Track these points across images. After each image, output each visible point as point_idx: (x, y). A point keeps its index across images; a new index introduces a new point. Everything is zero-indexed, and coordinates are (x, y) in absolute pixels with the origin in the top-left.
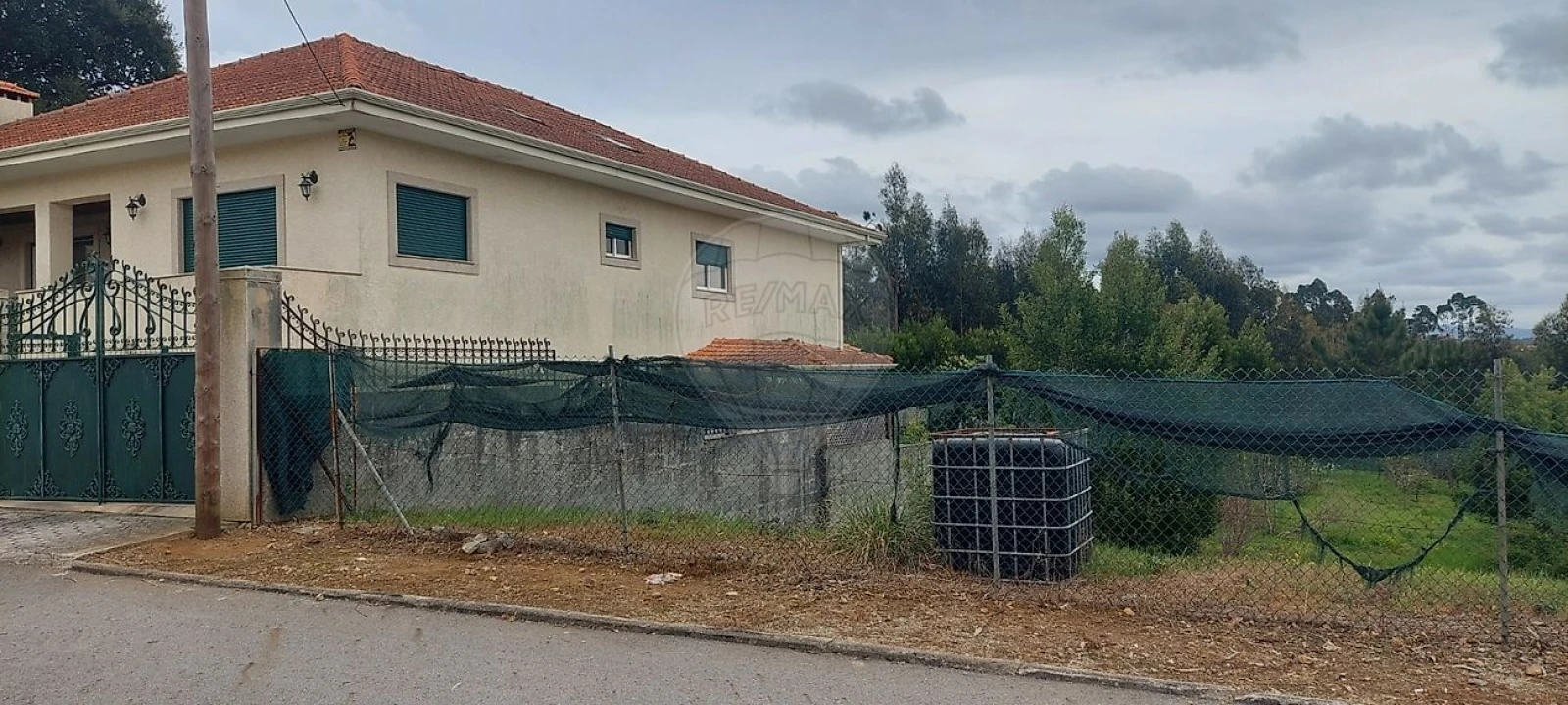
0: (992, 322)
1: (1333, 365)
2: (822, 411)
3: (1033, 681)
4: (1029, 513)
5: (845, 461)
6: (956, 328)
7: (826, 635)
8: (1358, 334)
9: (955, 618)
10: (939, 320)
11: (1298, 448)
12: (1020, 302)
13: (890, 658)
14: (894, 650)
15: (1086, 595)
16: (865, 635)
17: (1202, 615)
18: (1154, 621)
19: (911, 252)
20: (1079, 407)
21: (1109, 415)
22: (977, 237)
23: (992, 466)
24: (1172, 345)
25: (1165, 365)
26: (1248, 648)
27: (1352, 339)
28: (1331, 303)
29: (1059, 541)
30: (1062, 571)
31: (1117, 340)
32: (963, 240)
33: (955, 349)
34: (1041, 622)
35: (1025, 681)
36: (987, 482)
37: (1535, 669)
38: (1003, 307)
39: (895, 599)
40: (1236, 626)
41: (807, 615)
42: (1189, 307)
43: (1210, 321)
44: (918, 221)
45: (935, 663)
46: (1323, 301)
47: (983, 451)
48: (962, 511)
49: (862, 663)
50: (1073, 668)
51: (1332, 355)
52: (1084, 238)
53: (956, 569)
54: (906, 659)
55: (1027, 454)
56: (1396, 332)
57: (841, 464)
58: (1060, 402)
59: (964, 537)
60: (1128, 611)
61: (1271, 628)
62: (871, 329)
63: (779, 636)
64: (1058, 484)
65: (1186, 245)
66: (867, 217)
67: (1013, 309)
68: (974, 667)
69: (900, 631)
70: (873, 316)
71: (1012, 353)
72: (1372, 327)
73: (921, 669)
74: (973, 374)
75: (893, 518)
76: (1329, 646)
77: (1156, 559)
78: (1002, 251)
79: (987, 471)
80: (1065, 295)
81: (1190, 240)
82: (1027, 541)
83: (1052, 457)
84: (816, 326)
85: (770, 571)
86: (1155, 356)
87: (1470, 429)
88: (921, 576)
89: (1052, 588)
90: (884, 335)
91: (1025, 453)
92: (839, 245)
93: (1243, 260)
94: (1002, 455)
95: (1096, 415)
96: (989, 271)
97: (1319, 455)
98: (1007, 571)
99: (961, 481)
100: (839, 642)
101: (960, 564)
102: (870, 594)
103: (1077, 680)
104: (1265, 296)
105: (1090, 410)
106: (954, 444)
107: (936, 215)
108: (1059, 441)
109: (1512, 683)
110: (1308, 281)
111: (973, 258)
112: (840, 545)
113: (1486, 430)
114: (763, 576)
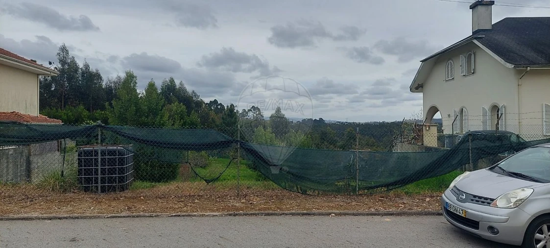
0: (103, 108)
1: (217, 126)
2: (35, 139)
3: (110, 219)
4: (112, 171)
5: (39, 160)
6: (88, 110)
7: (35, 215)
8: (225, 117)
9: (85, 205)
10: (82, 107)
11: (191, 148)
12: (113, 102)
13: (60, 218)
14: (61, 216)
15: (129, 195)
16: (50, 213)
17: (163, 197)
18: (149, 200)
19: (70, 79)
20: (129, 137)
21: (139, 139)
22: (98, 76)
23: (100, 157)
24: (165, 118)
25: (163, 125)
26: (175, 203)
27: (223, 118)
28: (219, 107)
29: (122, 180)
30: (123, 189)
31: (147, 117)
32: (92, 77)
33: (88, 118)
34: (114, 204)
35: (107, 219)
36: (98, 161)
37: (243, 201)
38: (107, 103)
39: (62, 202)
40: (173, 199)
41: (27, 209)
42: (175, 106)
43: (181, 111)
44: (73, 66)
45: (77, 218)
46: (217, 106)
47: (96, 152)
48: (88, 172)
49: (50, 221)
50: (123, 214)
51: (218, 123)
52: (137, 82)
53: (85, 191)
54: (66, 218)
55: (112, 153)
56: (235, 117)
57: (37, 161)
58: (123, 135)
59: (88, 181)
60: (142, 198)
61: (182, 198)
62: (51, 109)
63: (16, 216)
64: (122, 161)
65: (175, 86)
66: (50, 63)
67: (111, 105)
68: (90, 218)
69: (64, 211)
70: (52, 104)
71: (110, 120)
72: (228, 115)
73: (72, 221)
74: (94, 126)
75: (62, 175)
76: (196, 201)
77: (153, 184)
78: (108, 82)
79: (98, 158)
80: (129, 100)
81: (176, 84)
82: (111, 180)
83: (121, 153)
84: (26, 107)
85: (10, 197)
86: (160, 122)
87: (232, 142)
88: (72, 194)
89: (119, 194)
90: (57, 112)
91: (111, 152)
92: (38, 75)
93: (193, 92)
94: (103, 153)
95: (134, 139)
96: (103, 89)
97: (196, 150)
98: (103, 190)
99: (88, 163)
100: (40, 216)
101: (86, 190)
102: (52, 201)
103: (124, 217)
104: (200, 104)
105: (133, 138)
106: (86, 150)
107: (81, 65)
108: (122, 148)
109: (237, 205)
110: (213, 99)
111: (96, 84)
112: (40, 187)
113: (235, 142)
114: (7, 199)
